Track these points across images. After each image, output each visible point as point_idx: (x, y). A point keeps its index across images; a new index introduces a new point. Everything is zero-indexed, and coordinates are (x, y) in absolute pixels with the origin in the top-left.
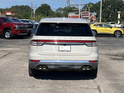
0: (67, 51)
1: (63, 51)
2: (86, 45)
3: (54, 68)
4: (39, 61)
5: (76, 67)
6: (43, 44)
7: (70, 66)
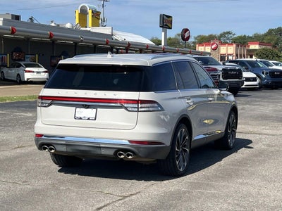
0: (89, 119)
2: (126, 108)
3: (65, 150)
4: (42, 135)
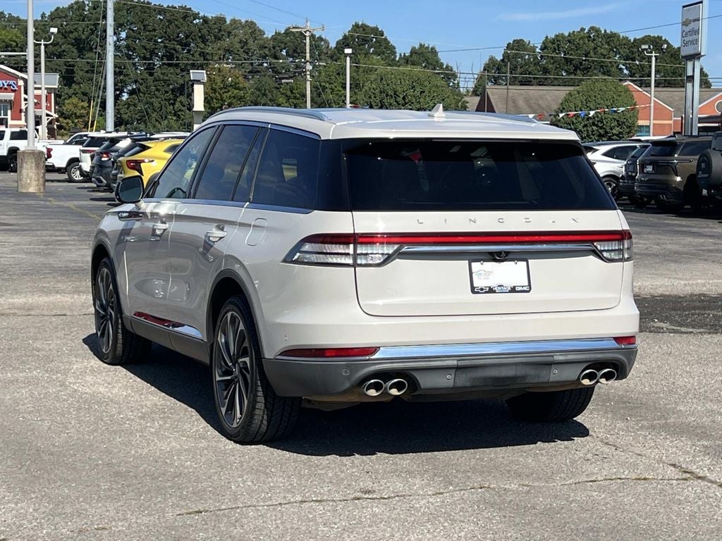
0: (513, 290)
1: (491, 291)
3: (451, 384)
4: (374, 350)
5: (556, 375)
6: (388, 259)
7: (531, 371)
